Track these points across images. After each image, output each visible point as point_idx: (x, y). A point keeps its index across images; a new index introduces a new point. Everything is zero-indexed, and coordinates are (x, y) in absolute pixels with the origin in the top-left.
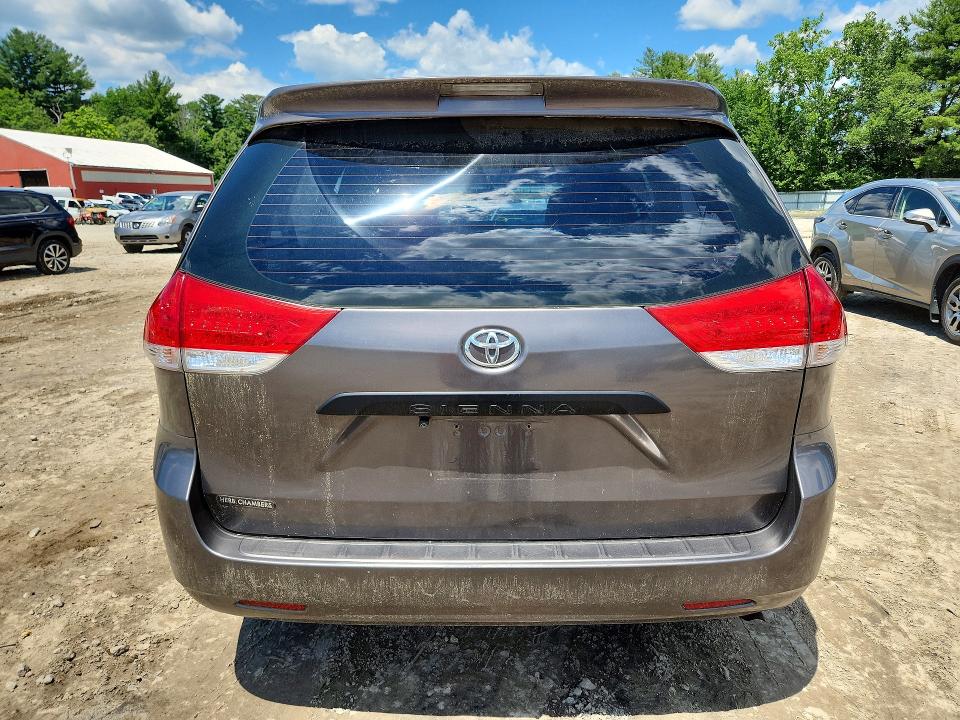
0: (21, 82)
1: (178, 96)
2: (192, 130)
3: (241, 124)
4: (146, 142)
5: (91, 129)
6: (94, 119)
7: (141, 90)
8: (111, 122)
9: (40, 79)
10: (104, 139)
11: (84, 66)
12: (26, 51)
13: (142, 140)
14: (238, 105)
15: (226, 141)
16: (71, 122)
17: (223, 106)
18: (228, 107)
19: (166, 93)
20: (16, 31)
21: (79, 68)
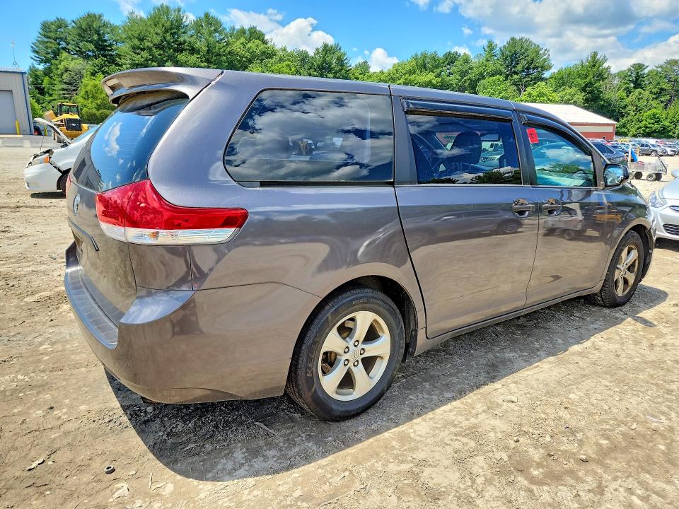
0: (509, 70)
1: (609, 68)
2: (612, 93)
3: (658, 83)
4: (575, 103)
5: (540, 97)
6: (544, 90)
7: (583, 66)
8: (554, 91)
9: (519, 68)
10: (548, 103)
11: (549, 55)
12: (515, 51)
13: (572, 101)
14: (659, 69)
15: (639, 99)
16: (529, 94)
17: (646, 71)
18: (651, 72)
19: (599, 67)
20: (513, 39)
21: (545, 57)
